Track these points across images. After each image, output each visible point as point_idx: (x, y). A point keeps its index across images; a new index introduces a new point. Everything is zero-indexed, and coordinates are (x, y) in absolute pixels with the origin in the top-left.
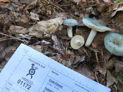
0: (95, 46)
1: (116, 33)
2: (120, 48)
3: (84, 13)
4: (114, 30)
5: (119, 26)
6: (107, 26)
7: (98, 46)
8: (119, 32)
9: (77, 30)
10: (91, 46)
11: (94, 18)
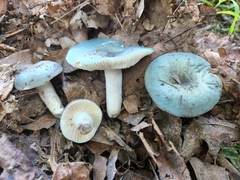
0: (132, 107)
1: (167, 51)
2: (196, 92)
3: (69, 32)
4: (158, 47)
5: (166, 31)
6: (140, 43)
7: (142, 105)
8: (173, 46)
9: (67, 87)
10: (123, 111)
11: (101, 35)
